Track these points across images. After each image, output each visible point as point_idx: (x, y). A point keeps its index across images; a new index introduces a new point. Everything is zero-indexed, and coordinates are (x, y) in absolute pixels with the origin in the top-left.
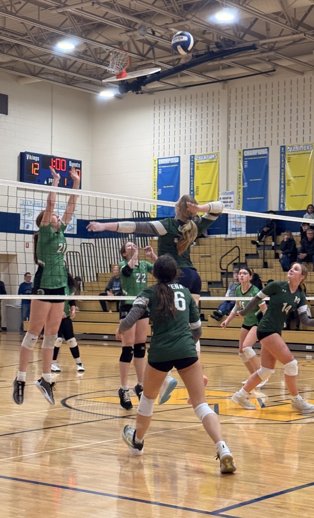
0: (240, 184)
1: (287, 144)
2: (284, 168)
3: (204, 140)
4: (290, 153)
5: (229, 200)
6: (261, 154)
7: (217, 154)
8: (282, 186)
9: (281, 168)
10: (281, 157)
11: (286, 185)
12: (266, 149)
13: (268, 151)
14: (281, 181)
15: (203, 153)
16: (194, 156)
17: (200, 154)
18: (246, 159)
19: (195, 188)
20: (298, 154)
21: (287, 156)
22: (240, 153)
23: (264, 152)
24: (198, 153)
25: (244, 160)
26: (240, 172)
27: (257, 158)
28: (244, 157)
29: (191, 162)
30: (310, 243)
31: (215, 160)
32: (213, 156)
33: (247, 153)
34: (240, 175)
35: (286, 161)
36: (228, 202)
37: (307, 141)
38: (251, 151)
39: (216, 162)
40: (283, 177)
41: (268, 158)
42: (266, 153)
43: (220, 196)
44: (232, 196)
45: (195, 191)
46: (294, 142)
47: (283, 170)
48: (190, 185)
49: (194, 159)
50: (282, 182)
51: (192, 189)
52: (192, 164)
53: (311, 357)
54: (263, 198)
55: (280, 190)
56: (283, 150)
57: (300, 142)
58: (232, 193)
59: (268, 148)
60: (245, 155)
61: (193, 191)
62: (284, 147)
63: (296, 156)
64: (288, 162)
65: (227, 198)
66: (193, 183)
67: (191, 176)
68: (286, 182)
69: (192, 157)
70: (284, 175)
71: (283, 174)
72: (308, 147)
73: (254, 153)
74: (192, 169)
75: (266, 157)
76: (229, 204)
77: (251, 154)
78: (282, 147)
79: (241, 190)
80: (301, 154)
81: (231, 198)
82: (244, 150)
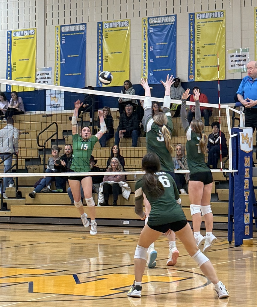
0: (58, 60)
1: (104, 20)
2: (102, 44)
3: (21, 15)
4: (106, 30)
5: (46, 76)
6: (78, 30)
7: (34, 30)
8: (100, 62)
9: (98, 44)
10: (98, 33)
11: (104, 61)
12: (84, 25)
13: (86, 27)
14: (98, 57)
15: (20, 29)
16: (11, 31)
17: (17, 29)
18: (63, 35)
19: (12, 64)
20: (115, 30)
21: (104, 33)
22: (58, 29)
23: (82, 28)
24: (16, 29)
25: (61, 36)
26: (57, 48)
27: (75, 34)
28: (61, 33)
29: (8, 38)
30: (129, 118)
31: (32, 36)
32: (31, 32)
33: (65, 29)
34: (58, 51)
35: (104, 38)
36: (45, 78)
37: (124, 18)
38: (68, 27)
39: (33, 38)
40: (100, 52)
41: (85, 34)
42: (84, 29)
43: (38, 73)
44: (50, 72)
45: (12, 67)
46: (111, 19)
47: (100, 46)
48: (8, 61)
49: (11, 35)
50: (100, 58)
51: (9, 65)
52: (9, 40)
53: (128, 232)
54: (81, 74)
55: (98, 66)
56: (100, 25)
57: (117, 18)
58: (50, 69)
59: (85, 24)
60: (63, 31)
61: (10, 67)
62: (101, 23)
63: (113, 32)
64: (105, 38)
65: (45, 74)
66: (10, 58)
67: (8, 52)
68: (104, 58)
69: (9, 33)
70: (102, 51)
71: (100, 49)
72: (125, 24)
73: (72, 29)
74: (9, 45)
75: (83, 33)
76: (46, 80)
77: (68, 30)
78: (99, 23)
79: (59, 66)
80: (118, 30)
81: (48, 74)
82: (61, 26)
